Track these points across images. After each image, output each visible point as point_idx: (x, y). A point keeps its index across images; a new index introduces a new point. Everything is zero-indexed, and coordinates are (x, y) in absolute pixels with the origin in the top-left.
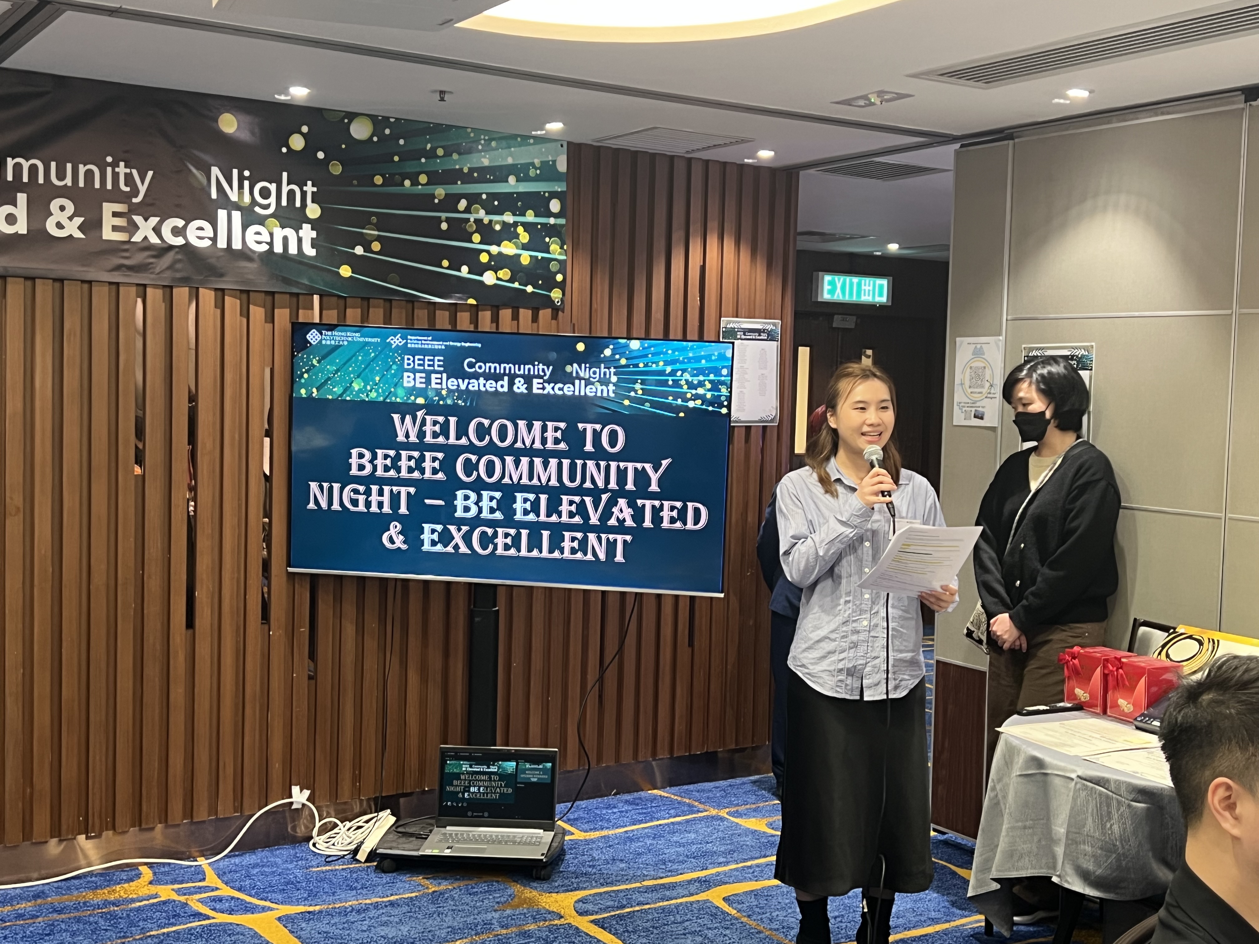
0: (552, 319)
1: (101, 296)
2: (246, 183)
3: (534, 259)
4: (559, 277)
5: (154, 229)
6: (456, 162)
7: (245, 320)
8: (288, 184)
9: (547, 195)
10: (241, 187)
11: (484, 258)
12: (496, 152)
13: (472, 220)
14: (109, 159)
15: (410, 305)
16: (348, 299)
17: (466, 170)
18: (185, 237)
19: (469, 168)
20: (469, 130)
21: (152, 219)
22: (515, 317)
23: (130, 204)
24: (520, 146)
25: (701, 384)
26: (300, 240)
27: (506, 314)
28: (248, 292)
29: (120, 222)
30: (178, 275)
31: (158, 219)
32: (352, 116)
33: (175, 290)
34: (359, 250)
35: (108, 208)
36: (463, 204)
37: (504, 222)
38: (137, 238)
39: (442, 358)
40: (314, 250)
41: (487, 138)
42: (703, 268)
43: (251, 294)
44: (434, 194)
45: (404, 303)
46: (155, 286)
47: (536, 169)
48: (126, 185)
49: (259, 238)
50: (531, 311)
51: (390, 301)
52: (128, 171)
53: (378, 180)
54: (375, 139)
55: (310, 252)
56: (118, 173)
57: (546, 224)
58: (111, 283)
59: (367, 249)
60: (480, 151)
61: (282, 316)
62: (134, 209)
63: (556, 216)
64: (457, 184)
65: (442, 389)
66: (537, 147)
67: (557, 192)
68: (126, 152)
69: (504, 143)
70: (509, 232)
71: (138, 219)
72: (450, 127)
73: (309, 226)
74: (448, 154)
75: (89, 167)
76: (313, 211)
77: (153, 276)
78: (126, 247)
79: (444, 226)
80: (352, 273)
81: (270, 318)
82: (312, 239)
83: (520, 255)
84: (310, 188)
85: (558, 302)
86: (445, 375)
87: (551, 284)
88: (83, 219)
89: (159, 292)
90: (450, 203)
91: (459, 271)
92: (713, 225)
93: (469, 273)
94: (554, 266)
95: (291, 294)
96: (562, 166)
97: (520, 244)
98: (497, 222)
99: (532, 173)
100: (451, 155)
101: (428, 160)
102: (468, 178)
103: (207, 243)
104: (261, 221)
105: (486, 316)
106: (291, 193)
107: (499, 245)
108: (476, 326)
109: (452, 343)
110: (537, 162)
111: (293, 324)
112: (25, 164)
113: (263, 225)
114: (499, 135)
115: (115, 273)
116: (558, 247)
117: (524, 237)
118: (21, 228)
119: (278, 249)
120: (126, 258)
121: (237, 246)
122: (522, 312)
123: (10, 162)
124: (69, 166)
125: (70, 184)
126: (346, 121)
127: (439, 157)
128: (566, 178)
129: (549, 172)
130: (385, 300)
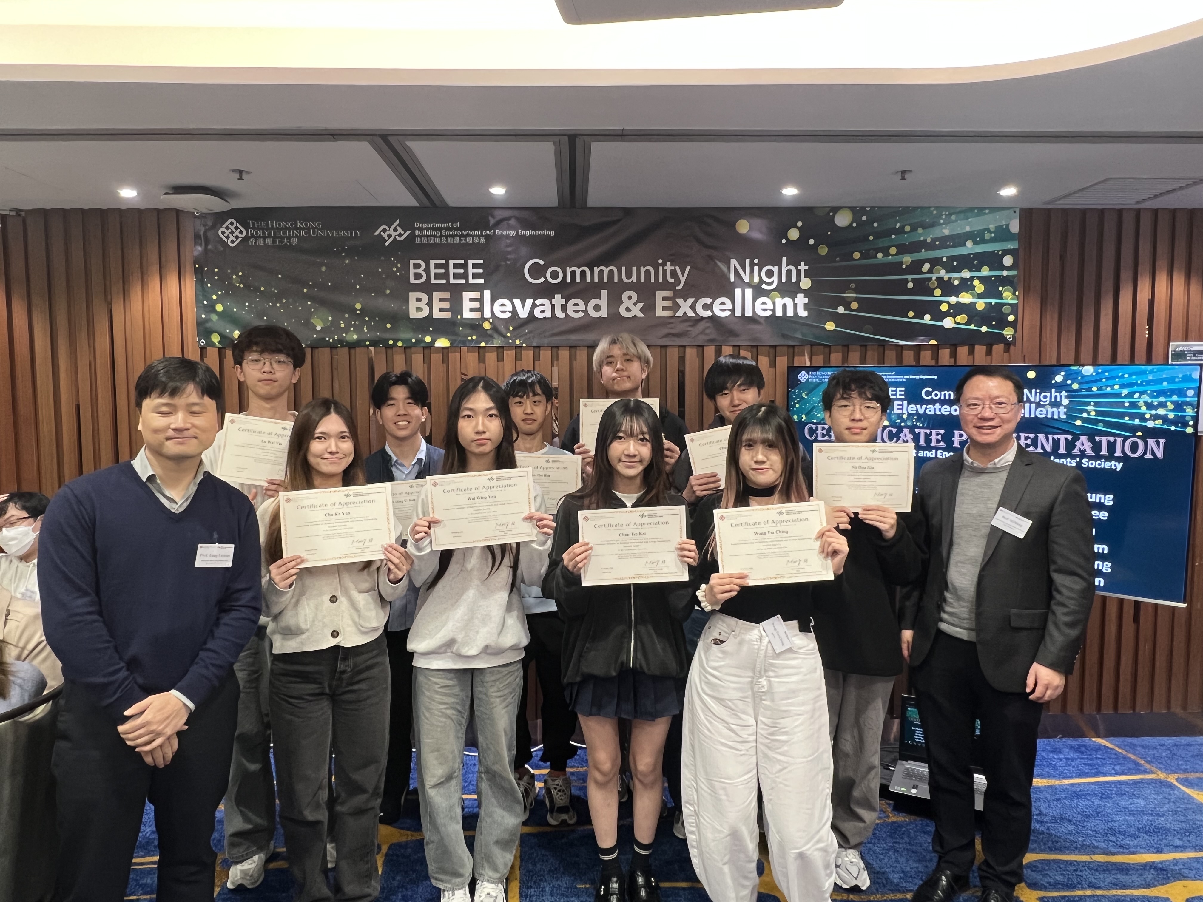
2: (756, 268)
3: (988, 306)
4: (1011, 318)
5: (691, 307)
6: (920, 235)
8: (787, 266)
9: (1000, 253)
10: (752, 271)
11: (944, 307)
12: (955, 224)
13: (934, 278)
14: (660, 261)
15: (881, 349)
16: (832, 347)
17: (929, 240)
18: (712, 311)
19: (931, 238)
20: (932, 209)
21: (689, 299)
22: (971, 352)
23: (675, 292)
24: (977, 216)
26: (795, 306)
27: (963, 351)
29: (668, 304)
30: (707, 338)
31: (693, 299)
32: (836, 210)
33: (706, 349)
34: (841, 310)
35: (660, 295)
36: (926, 267)
37: (962, 278)
38: (679, 314)
39: (903, 389)
40: (806, 313)
41: (947, 213)
42: (1151, 303)
44: (902, 262)
45: (877, 346)
46: (691, 346)
47: (990, 232)
48: (672, 278)
49: (764, 307)
50: (985, 347)
51: (866, 346)
52: (673, 268)
53: (857, 255)
54: (854, 225)
55: (802, 313)
56: (667, 270)
57: (1000, 276)
58: (662, 346)
59: (847, 308)
60: (942, 224)
61: (782, 362)
62: (677, 294)
63: (1008, 269)
64: (921, 252)
65: (903, 413)
66: (991, 216)
67: (1010, 250)
68: (671, 255)
69: (962, 216)
70: (966, 285)
71: (680, 301)
72: (915, 208)
73: (803, 295)
74: (914, 229)
75: (647, 268)
76: (806, 283)
77: (690, 340)
78: (671, 320)
79: (910, 285)
80: (836, 327)
81: (773, 365)
82: (805, 304)
83: (976, 303)
84: (803, 267)
85: (1010, 338)
86: (905, 402)
87: (1003, 323)
88: (643, 304)
89: (694, 351)
90: (916, 267)
91: (923, 319)
92: (1162, 263)
93: (931, 320)
94: (1006, 310)
95: (789, 346)
96: (1015, 227)
97: (976, 294)
98: (956, 278)
99: (987, 236)
100: (917, 230)
101: (897, 236)
102: (930, 246)
103: (727, 313)
104: (767, 293)
105: (945, 353)
106: (789, 272)
107: (957, 297)
108: (937, 362)
109: (911, 377)
110: (992, 227)
111: (788, 367)
112: (606, 270)
113: (768, 297)
114: (958, 210)
115: (664, 339)
116: (1010, 294)
117: (980, 288)
118: (604, 313)
119: (779, 313)
120: (672, 328)
121: (749, 313)
122: (977, 347)
123: (596, 270)
124: (634, 268)
125: (634, 281)
126: (831, 214)
127: (906, 233)
128: (1019, 237)
129: (1003, 234)
130: (861, 345)
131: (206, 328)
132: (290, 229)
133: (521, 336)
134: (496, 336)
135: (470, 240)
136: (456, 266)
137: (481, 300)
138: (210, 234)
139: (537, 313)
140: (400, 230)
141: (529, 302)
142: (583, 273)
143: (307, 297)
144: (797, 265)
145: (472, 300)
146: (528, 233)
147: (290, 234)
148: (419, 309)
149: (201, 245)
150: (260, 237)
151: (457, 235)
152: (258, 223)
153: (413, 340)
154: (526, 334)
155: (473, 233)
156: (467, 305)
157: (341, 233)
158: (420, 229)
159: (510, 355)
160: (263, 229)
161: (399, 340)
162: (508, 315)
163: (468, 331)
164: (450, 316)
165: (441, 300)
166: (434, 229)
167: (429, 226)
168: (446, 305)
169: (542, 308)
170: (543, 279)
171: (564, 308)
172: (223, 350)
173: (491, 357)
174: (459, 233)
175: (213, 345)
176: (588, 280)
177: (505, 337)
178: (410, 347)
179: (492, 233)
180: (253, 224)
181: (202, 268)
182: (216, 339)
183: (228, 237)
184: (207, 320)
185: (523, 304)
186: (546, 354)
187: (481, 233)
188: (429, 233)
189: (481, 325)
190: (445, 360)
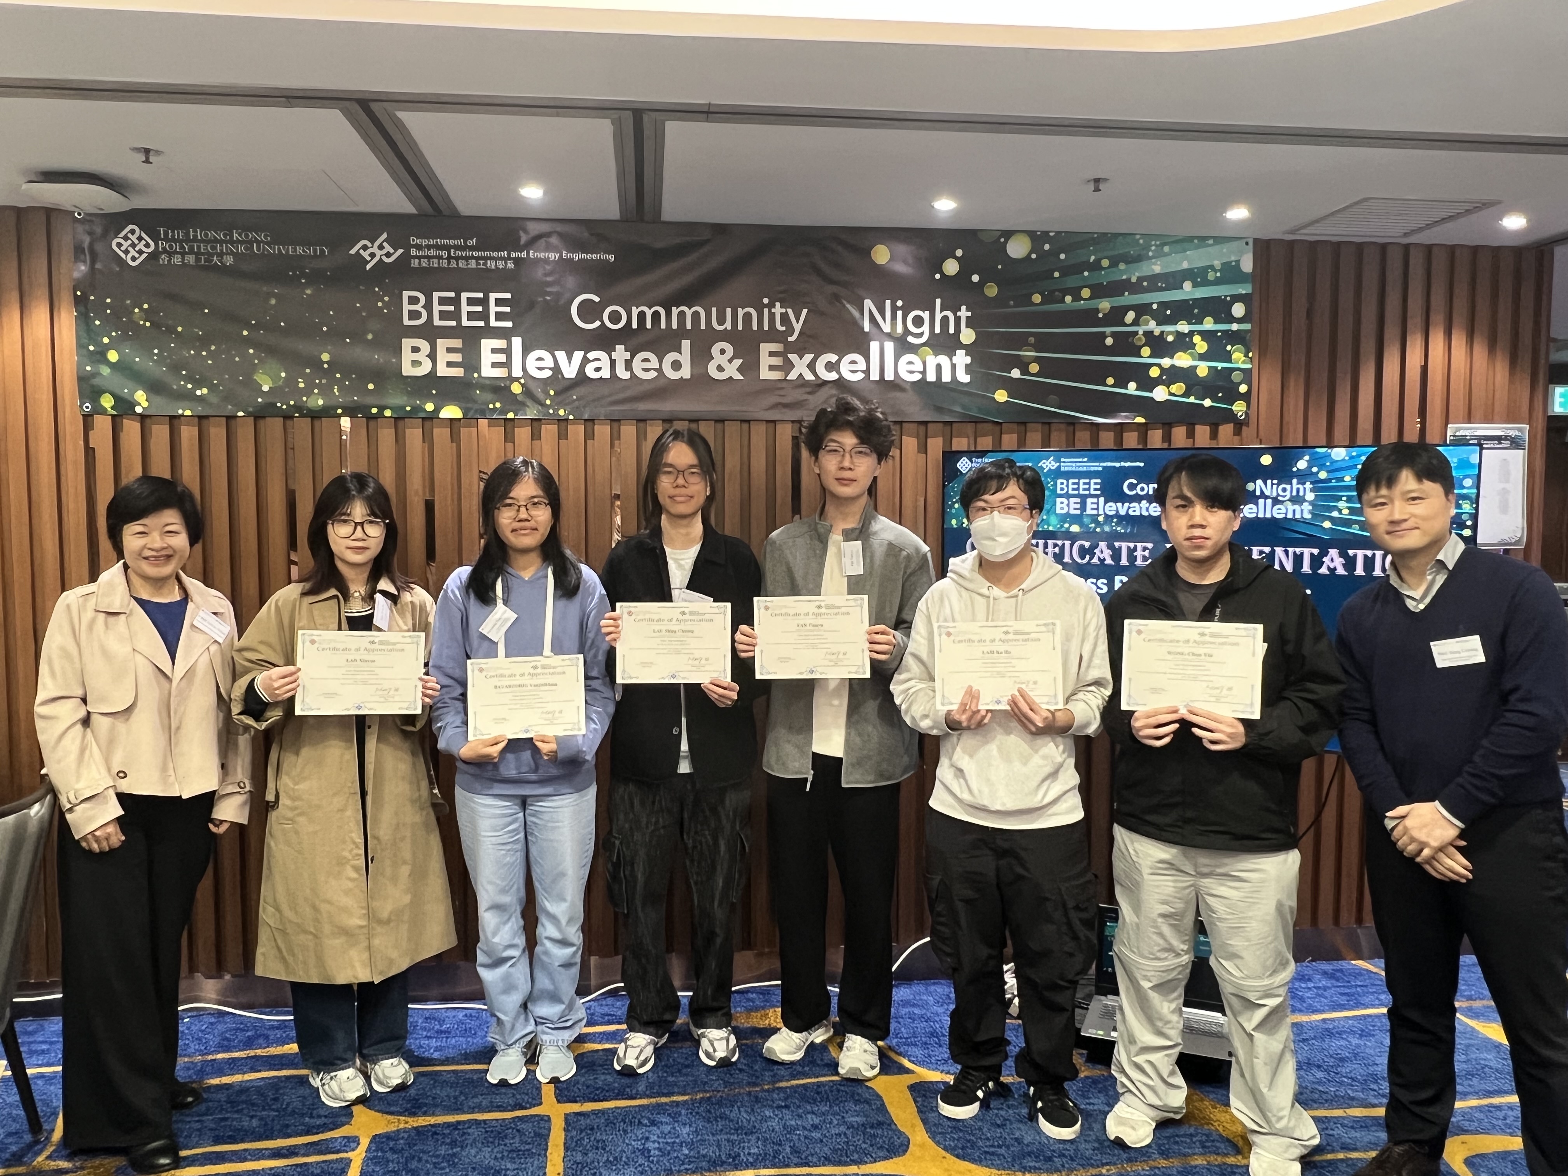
0: (1235, 432)
1: (759, 433)
2: (899, 313)
3: (1213, 372)
4: (1243, 388)
5: (808, 366)
6: (1123, 272)
8: (942, 311)
9: (1228, 298)
10: (894, 317)
11: (1154, 372)
12: (1168, 258)
13: (1141, 332)
14: (766, 301)
15: (1071, 428)
16: (1003, 425)
17: (1134, 280)
18: (839, 372)
19: (1137, 277)
20: (1138, 237)
21: (806, 355)
22: (1191, 432)
23: (787, 344)
24: (1197, 248)
26: (954, 366)
27: (1179, 430)
28: (901, 422)
29: (777, 361)
31: (812, 355)
32: (1008, 234)
34: (1016, 373)
35: (765, 348)
36: (1130, 316)
37: (1178, 332)
38: (792, 376)
40: (969, 377)
41: (1158, 243)
42: (1424, 370)
43: (904, 424)
44: (1098, 308)
45: (1065, 425)
47: (1216, 271)
48: (782, 325)
49: (911, 368)
50: (1209, 428)
51: (1049, 424)
52: (784, 310)
53: (1037, 298)
54: (1034, 256)
55: (964, 378)
56: (774, 313)
57: (1229, 330)
58: (767, 421)
59: (1025, 371)
60: (1151, 258)
61: (936, 445)
62: (790, 348)
63: (1239, 321)
64: (1124, 295)
66: (1218, 247)
67: (1240, 295)
68: (781, 292)
69: (1178, 247)
70: (1183, 343)
71: (793, 357)
72: (1116, 235)
73: (963, 352)
74: (1114, 264)
75: (747, 309)
76: (968, 336)
78: (780, 385)
79: (1109, 341)
80: (1008, 397)
81: (923, 448)
82: (967, 365)
83: (1196, 367)
84: (964, 313)
85: (1241, 416)
86: (1102, 500)
87: (1233, 396)
88: (741, 361)
90: (1116, 316)
91: (1126, 388)
92: (1438, 318)
93: (1137, 389)
94: (1236, 377)
95: (945, 423)
96: (1247, 265)
97: (1197, 355)
98: (1170, 333)
99: (1211, 276)
100: (1118, 266)
101: (1092, 273)
102: (1135, 288)
103: (860, 376)
104: (913, 349)
105: (1156, 435)
106: (945, 320)
107: (1172, 357)
108: (1145, 444)
109: (1110, 464)
110: (1217, 264)
111: (944, 452)
112: (689, 312)
113: (916, 354)
114: (1173, 239)
115: (771, 412)
116: (1242, 355)
117: (1201, 347)
118: (686, 372)
119: (931, 377)
120: (782, 396)
121: (889, 376)
122: (1198, 428)
123: (675, 311)
124: (729, 310)
125: (729, 328)
127: (1104, 269)
128: (1252, 278)
129: (1231, 274)
130: (1044, 423)
131: (93, 386)
132: (221, 242)
133: (566, 404)
134: (529, 403)
135: (491, 264)
136: (471, 302)
137: (507, 352)
138: (99, 247)
139: (590, 371)
140: (388, 248)
141: (578, 355)
142: (656, 316)
143: (248, 342)
144: (955, 310)
145: (494, 351)
146: (576, 257)
147: (222, 250)
148: (416, 363)
149: (84, 262)
150: (176, 252)
151: (473, 257)
152: (173, 232)
153: (408, 408)
154: (574, 401)
155: (495, 254)
156: (487, 357)
157: (300, 250)
158: (419, 247)
159: (549, 431)
160: (181, 242)
161: (387, 408)
162: (547, 374)
163: (489, 396)
164: (462, 375)
165: (449, 350)
166: (438, 247)
167: (431, 242)
168: (457, 357)
169: (596, 364)
170: (597, 324)
171: (628, 365)
172: (118, 419)
173: (523, 434)
174: (476, 254)
175: (103, 411)
176: (663, 326)
177: (543, 405)
178: (403, 419)
179: (524, 255)
180: (166, 234)
181: (85, 296)
182: (107, 402)
183: (126, 252)
184: (95, 374)
185: (570, 358)
186: (603, 431)
187: (509, 254)
188: (432, 253)
189: (508, 388)
190: (455, 437)
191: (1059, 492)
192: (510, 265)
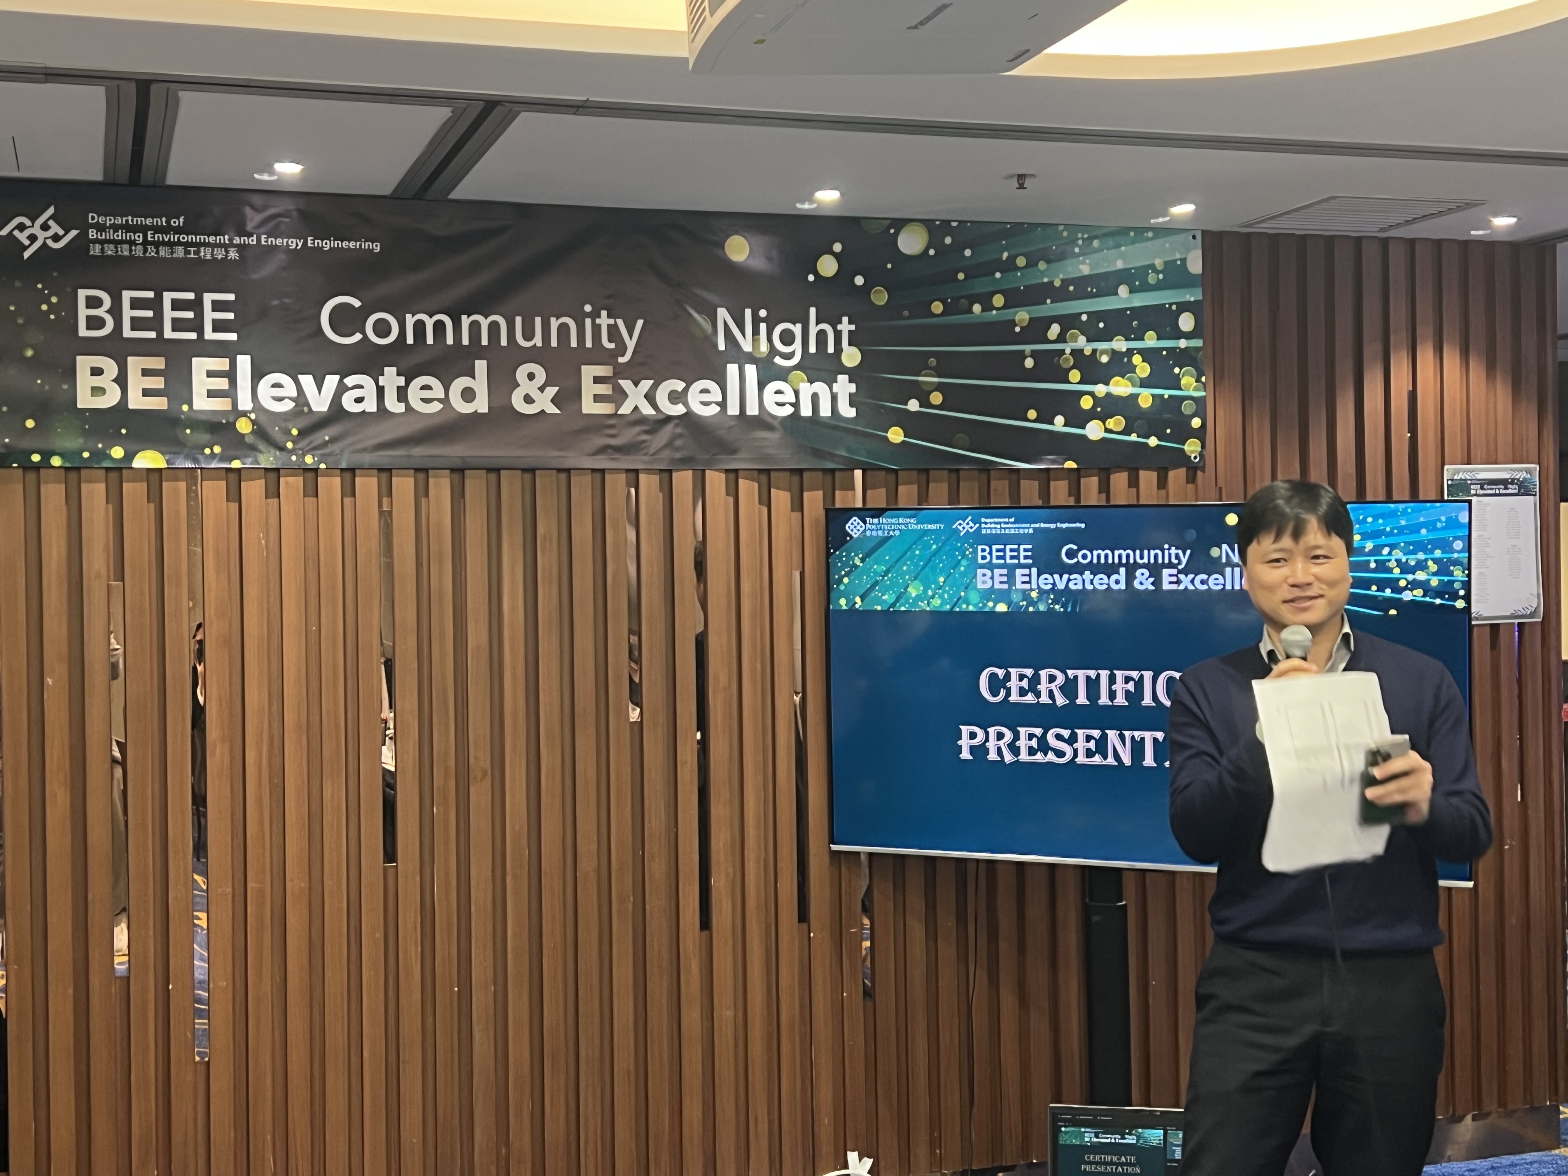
0: (1188, 482)
1: (582, 487)
2: (763, 327)
3: (1158, 401)
4: (1196, 423)
5: (646, 396)
6: (1043, 274)
7: (765, 510)
8: (817, 324)
9: (1174, 307)
10: (756, 332)
11: (1086, 403)
12: (1099, 255)
13: (1068, 351)
14: (588, 308)
15: (984, 476)
16: (900, 473)
17: (1057, 283)
18: (686, 404)
20: (1061, 228)
21: (643, 382)
22: (1134, 482)
23: (616, 366)
24: (1133, 243)
25: (1421, 566)
26: (834, 398)
27: (1119, 479)
28: (768, 471)
29: (604, 389)
30: (678, 455)
31: (651, 382)
32: (900, 224)
33: (674, 474)
34: (913, 405)
35: (589, 372)
36: (1055, 330)
37: (1113, 350)
38: (626, 409)
39: (1030, 547)
40: (854, 409)
41: (1086, 236)
42: (1413, 395)
43: (772, 474)
44: (1014, 321)
45: (976, 473)
46: (649, 471)
47: (1158, 272)
48: (610, 341)
49: (780, 398)
50: (1156, 473)
51: (958, 471)
52: (612, 321)
53: (937, 307)
54: (932, 252)
56: (600, 325)
57: (1176, 348)
58: (593, 470)
59: (925, 402)
60: (1077, 255)
61: (814, 500)
62: (621, 372)
63: (1188, 336)
64: (1045, 303)
65: (1032, 590)
66: (1157, 243)
67: (1189, 303)
68: (608, 297)
69: (1111, 242)
70: (1121, 364)
71: (626, 384)
72: (1033, 226)
73: (846, 377)
74: (1032, 264)
75: (564, 320)
76: (851, 357)
77: (645, 458)
78: (612, 421)
79: (1029, 363)
80: (905, 437)
81: (798, 505)
82: (850, 394)
83: (1138, 395)
84: (845, 327)
85: (1195, 458)
86: (1034, 570)
87: (1184, 433)
88: (557, 388)
89: (655, 478)
90: (1037, 330)
91: (1053, 424)
92: (1425, 331)
93: (1065, 425)
94: (1187, 408)
95: (825, 471)
96: (1195, 266)
97: (1138, 380)
98: (1103, 352)
99: (1152, 279)
100: (1037, 265)
101: (1004, 274)
102: (1060, 294)
103: (714, 410)
104: (783, 375)
105: (1091, 484)
106: (822, 335)
107: (1107, 383)
108: (1078, 500)
109: (1043, 525)
110: (1159, 263)
111: (827, 511)
112: (484, 323)
113: (785, 380)
114: (1105, 231)
115: (599, 457)
116: (1193, 380)
117: (1143, 369)
118: (481, 405)
119: (806, 411)
120: (613, 436)
121: (752, 410)
122: (1142, 474)
123: (466, 321)
125: (539, 344)
126: (892, 231)
127: (1019, 269)
128: (1201, 281)
129: (1176, 276)
130: (950, 470)
133: (315, 449)
134: (262, 446)
135: (206, 253)
136: (177, 305)
137: (231, 375)
139: (348, 402)
140: (55, 228)
141: (332, 381)
142: (439, 327)
144: (834, 322)
145: (210, 374)
146: (326, 245)
148: (97, 391)
151: (179, 243)
153: (86, 455)
154: (325, 444)
155: (212, 239)
156: (201, 383)
158: (101, 228)
159: (291, 485)
161: (54, 453)
162: (288, 406)
163: (205, 437)
164: (165, 407)
165: (146, 373)
166: (127, 228)
167: (119, 221)
168: (158, 383)
169: (358, 393)
170: (358, 337)
171: (402, 394)
173: (253, 490)
174: (184, 238)
176: (450, 341)
177: (282, 449)
178: (78, 469)
179: (253, 241)
185: (319, 386)
186: (367, 485)
187: (231, 240)
188: (120, 235)
189: (232, 426)
190: (155, 496)
191: (980, 561)
192: (233, 254)
